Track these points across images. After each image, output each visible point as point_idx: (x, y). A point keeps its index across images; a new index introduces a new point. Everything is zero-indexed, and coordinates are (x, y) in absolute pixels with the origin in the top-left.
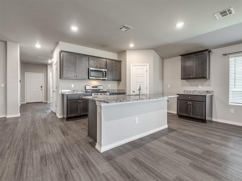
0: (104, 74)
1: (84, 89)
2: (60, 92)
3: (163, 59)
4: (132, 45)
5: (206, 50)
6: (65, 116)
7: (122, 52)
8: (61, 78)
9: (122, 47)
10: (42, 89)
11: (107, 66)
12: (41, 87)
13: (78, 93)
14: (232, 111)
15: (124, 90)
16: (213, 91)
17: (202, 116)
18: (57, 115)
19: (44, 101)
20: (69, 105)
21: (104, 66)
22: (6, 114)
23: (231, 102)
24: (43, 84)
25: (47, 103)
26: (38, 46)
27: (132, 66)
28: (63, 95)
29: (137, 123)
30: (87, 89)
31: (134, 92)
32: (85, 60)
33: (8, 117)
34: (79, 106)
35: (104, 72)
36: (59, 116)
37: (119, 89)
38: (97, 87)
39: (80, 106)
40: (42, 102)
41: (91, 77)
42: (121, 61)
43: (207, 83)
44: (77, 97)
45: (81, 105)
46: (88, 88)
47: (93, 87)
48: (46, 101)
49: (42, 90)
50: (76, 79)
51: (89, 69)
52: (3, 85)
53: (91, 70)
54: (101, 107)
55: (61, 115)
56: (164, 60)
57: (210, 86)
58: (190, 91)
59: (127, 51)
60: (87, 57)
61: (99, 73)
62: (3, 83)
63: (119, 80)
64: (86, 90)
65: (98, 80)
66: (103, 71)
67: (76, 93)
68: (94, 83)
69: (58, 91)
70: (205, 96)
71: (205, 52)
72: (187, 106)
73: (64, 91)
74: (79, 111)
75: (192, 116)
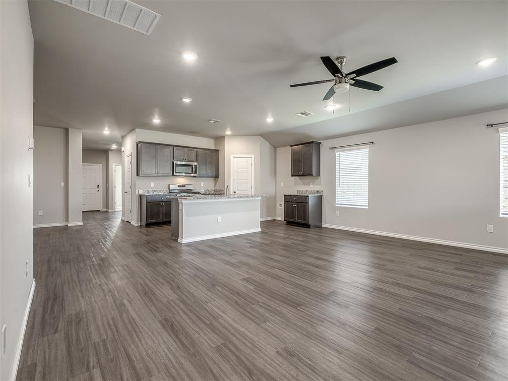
0: (194, 168)
1: (167, 189)
2: (137, 193)
3: (275, 148)
4: (228, 132)
5: (312, 142)
6: (144, 223)
7: (220, 139)
8: (138, 175)
9: (219, 133)
10: (99, 189)
11: (199, 159)
12: (98, 186)
13: (160, 193)
14: (338, 213)
15: (222, 190)
16: (322, 191)
17: (305, 220)
18: (132, 223)
19: (102, 209)
20: (149, 208)
21: (194, 158)
22: (67, 220)
23: (338, 203)
24: (100, 181)
25: (107, 212)
26: (106, 132)
27: (232, 158)
28: (140, 196)
29: (220, 221)
30: (171, 189)
31: (235, 193)
32: (168, 151)
33: (70, 224)
34: (161, 209)
35: (194, 166)
36: (135, 223)
37: (216, 188)
38: (184, 186)
39: (163, 210)
40: (99, 211)
41: (176, 173)
42: (219, 150)
43: (317, 181)
44: (158, 199)
45: (164, 208)
46: (172, 187)
47: (179, 186)
48: (105, 210)
49: (98, 191)
50: (157, 176)
51: (173, 162)
52: (63, 184)
53: (176, 165)
54: (182, 203)
55: (138, 222)
56: (277, 149)
57: (320, 184)
58: (302, 191)
59: (225, 137)
60: (172, 148)
61: (187, 168)
62: (63, 182)
63: (216, 177)
64: (169, 190)
65: (186, 177)
66: (192, 165)
67: (156, 193)
68: (181, 181)
69: (133, 191)
70: (308, 196)
71: (312, 144)
72: (293, 209)
73: (141, 192)
74: (161, 216)
75: (297, 220)
